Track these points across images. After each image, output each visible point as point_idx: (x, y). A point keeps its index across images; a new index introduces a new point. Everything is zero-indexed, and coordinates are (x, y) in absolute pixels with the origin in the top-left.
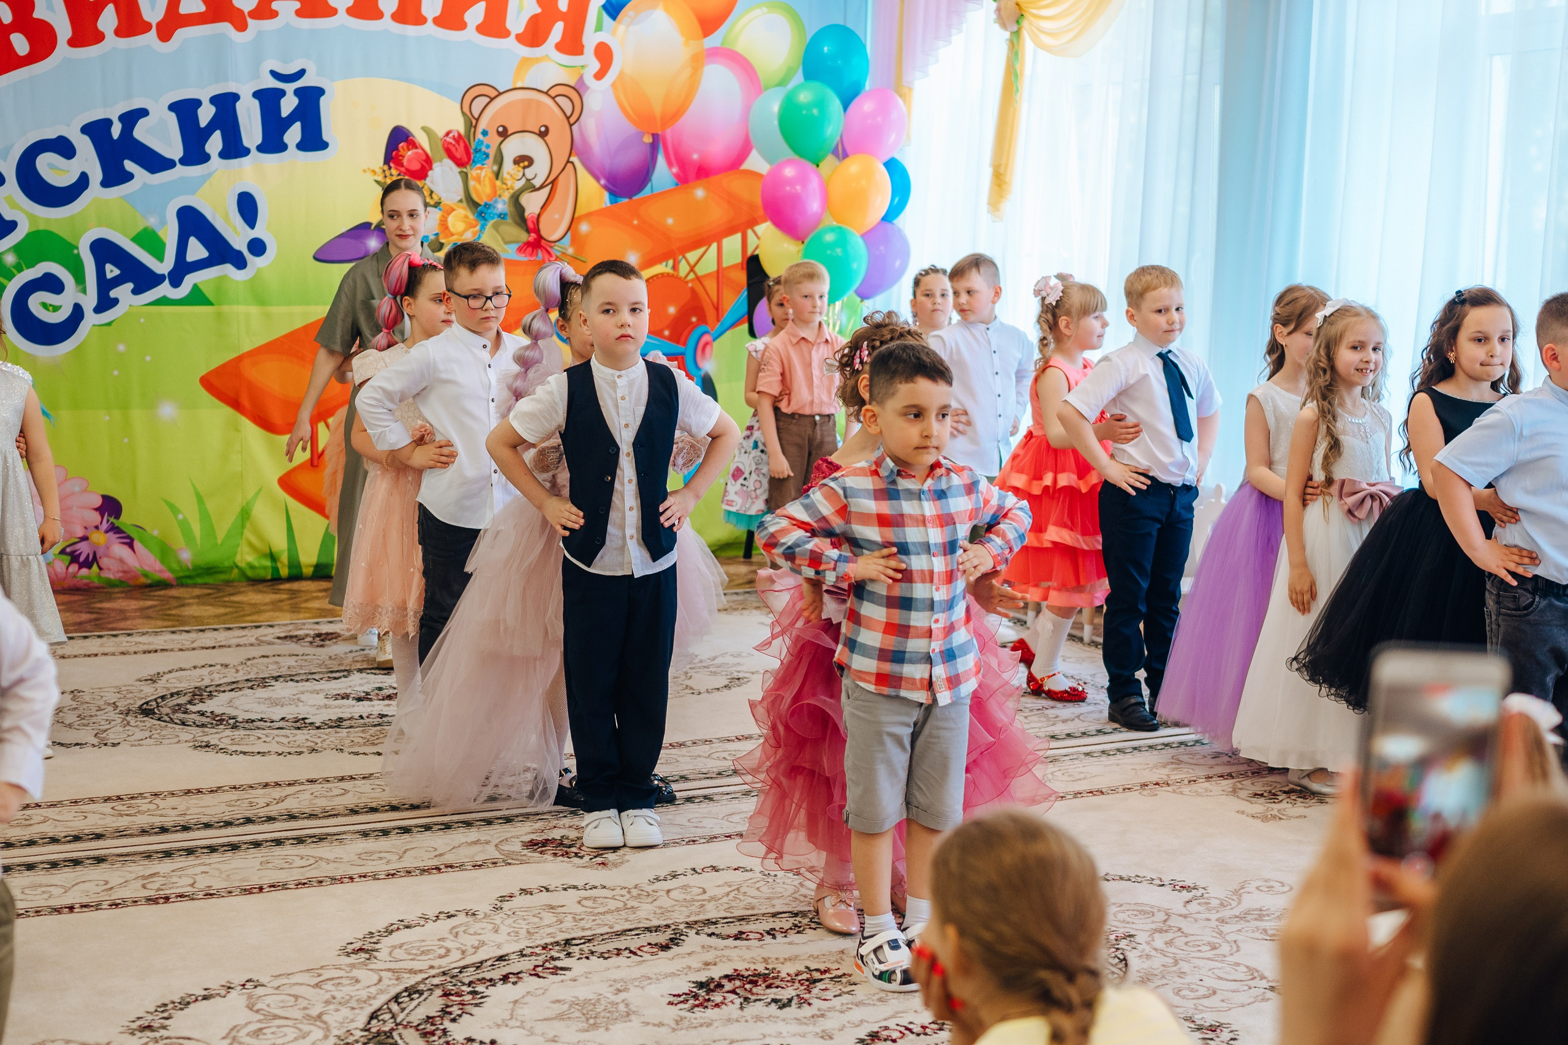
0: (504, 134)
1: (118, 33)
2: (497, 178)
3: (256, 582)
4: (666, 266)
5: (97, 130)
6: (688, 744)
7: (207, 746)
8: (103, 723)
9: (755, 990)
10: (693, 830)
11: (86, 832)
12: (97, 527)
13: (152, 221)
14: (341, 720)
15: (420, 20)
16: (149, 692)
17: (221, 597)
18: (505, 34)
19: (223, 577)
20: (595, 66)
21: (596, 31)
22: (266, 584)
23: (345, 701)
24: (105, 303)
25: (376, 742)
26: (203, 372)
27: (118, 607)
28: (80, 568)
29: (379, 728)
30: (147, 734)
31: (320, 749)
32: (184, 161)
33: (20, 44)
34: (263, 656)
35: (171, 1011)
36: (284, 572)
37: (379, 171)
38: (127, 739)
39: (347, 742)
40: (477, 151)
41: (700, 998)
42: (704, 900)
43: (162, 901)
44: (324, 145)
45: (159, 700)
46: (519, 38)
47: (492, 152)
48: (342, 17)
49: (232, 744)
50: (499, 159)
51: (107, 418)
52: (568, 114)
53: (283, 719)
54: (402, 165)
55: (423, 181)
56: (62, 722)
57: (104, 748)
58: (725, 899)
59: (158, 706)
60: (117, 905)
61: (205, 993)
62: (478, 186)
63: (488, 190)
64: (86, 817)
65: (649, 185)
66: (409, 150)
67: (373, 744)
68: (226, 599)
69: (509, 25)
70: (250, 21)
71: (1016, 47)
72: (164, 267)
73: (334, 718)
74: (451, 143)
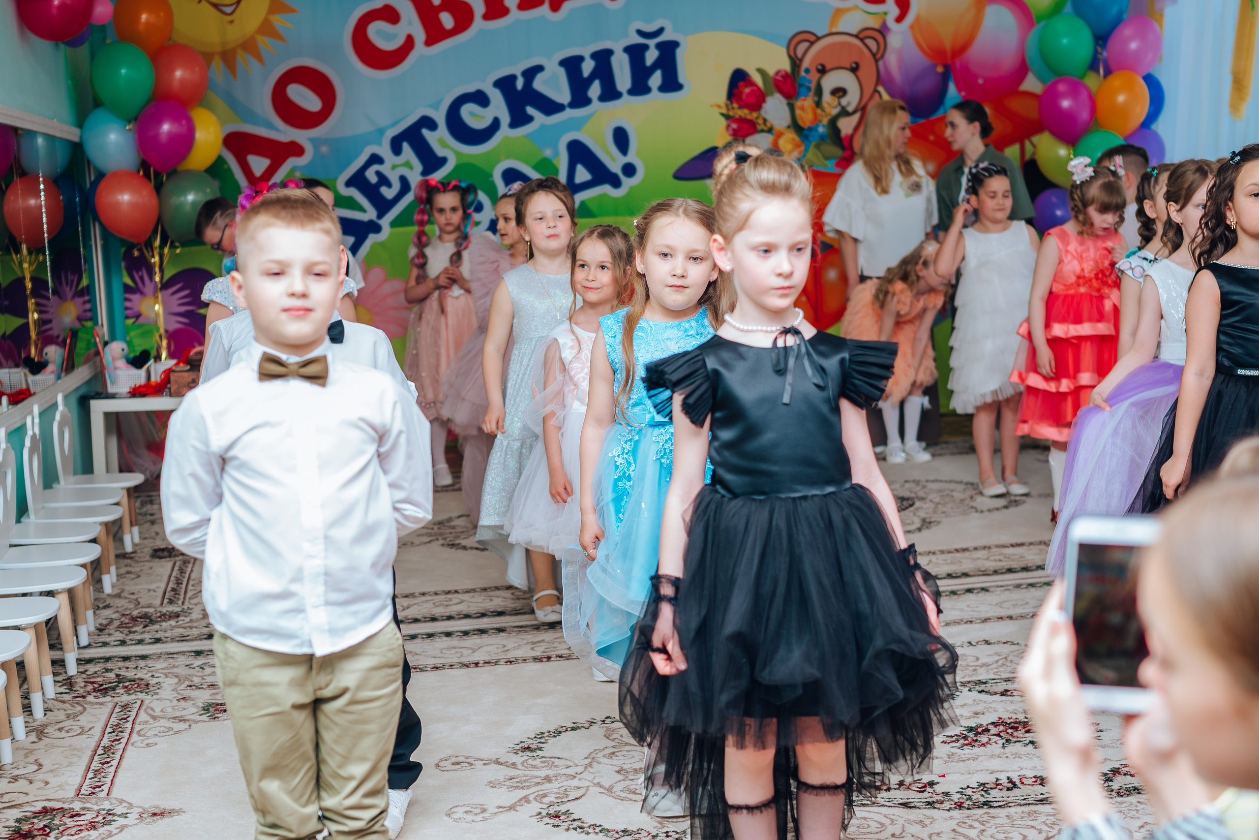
0: (823, 71)
1: (520, 7)
5: (505, 84)
9: (1015, 734)
10: (972, 613)
11: (491, 610)
13: (548, 153)
20: (896, 11)
32: (572, 105)
33: (447, 20)
35: (547, 738)
37: (723, 105)
40: (802, 85)
41: (970, 739)
42: (977, 666)
43: (545, 660)
44: (677, 87)
47: (813, 86)
52: (874, 52)
54: (741, 100)
55: (758, 112)
58: (995, 665)
60: (511, 662)
61: (574, 725)
62: (802, 114)
63: (811, 117)
64: (491, 600)
66: (746, 86)
74: (779, 80)
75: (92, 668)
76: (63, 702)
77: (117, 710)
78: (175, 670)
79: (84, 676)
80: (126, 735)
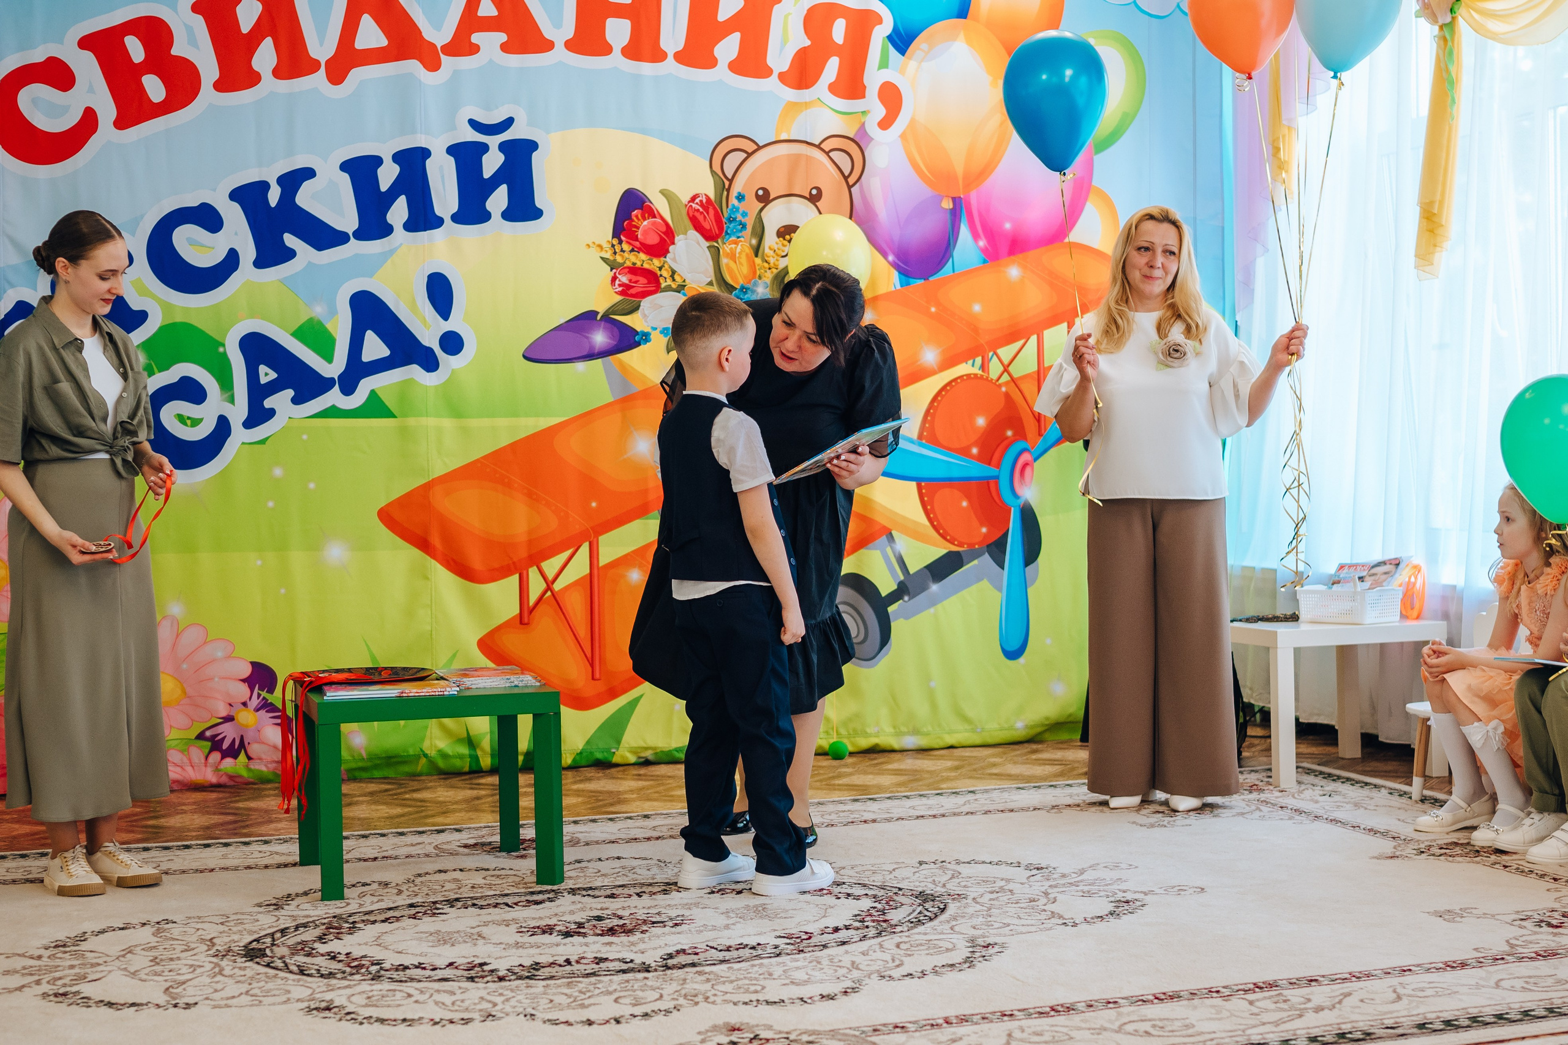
0: (765, 198)
1: (277, 73)
2: (756, 256)
3: (448, 774)
4: (973, 366)
5: (249, 196)
6: (1081, 1006)
7: (328, 1009)
8: (184, 970)
12: (245, 704)
13: (318, 311)
14: (536, 966)
15: (658, 56)
16: (267, 922)
17: (399, 794)
18: (766, 72)
19: (407, 769)
20: (880, 111)
21: (879, 69)
22: (463, 778)
23: (547, 935)
24: (258, 415)
25: (586, 1002)
26: (383, 505)
27: (265, 806)
28: (222, 758)
29: (593, 979)
30: (244, 987)
31: (499, 1015)
32: (360, 235)
33: (154, 88)
34: (440, 871)
36: (486, 762)
37: (607, 246)
38: (211, 996)
39: (543, 1002)
40: (731, 220)
44: (537, 214)
45: (278, 935)
46: (782, 77)
47: (750, 221)
48: (560, 52)
49: (367, 1005)
50: (759, 230)
51: (259, 563)
52: (846, 174)
53: (451, 964)
54: (636, 239)
55: (662, 259)
56: (125, 969)
57: (172, 1010)
59: (273, 945)
62: (732, 264)
63: (745, 269)
65: (951, 260)
66: (644, 219)
67: (583, 1006)
68: (407, 796)
69: (770, 61)
70: (442, 56)
71: (1450, 43)
72: (333, 369)
73: (527, 963)
74: (698, 210)
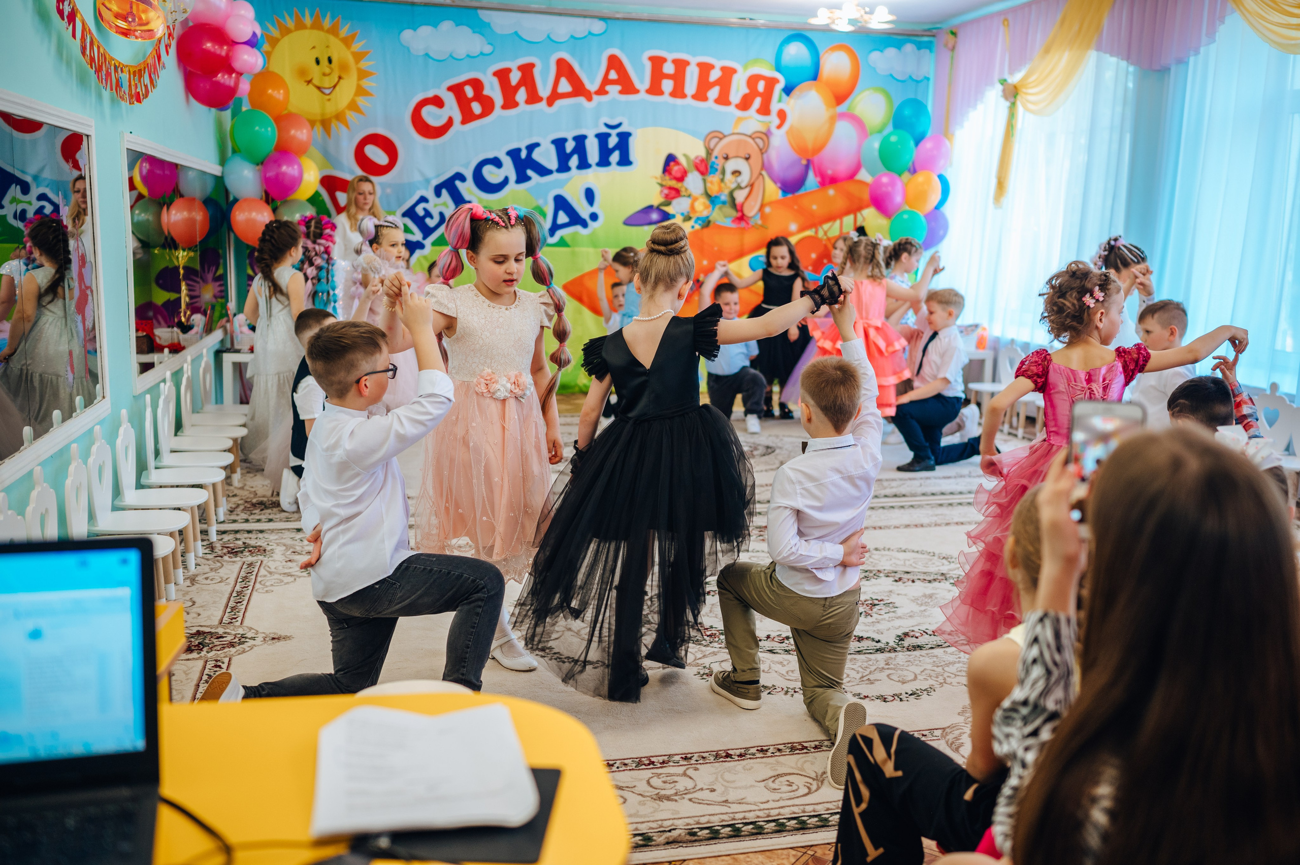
0: (726, 158)
1: (526, 102)
4: (812, 231)
5: (514, 154)
13: (541, 201)
18: (729, 104)
20: (777, 122)
21: (777, 103)
26: (564, 282)
32: (558, 172)
33: (477, 108)
37: (659, 175)
40: (712, 167)
44: (630, 163)
46: (736, 106)
48: (643, 94)
52: (761, 148)
54: (672, 175)
55: (682, 182)
62: (711, 184)
63: (716, 187)
65: (804, 186)
66: (676, 166)
69: (731, 99)
70: (594, 95)
71: (1013, 110)
74: (698, 162)
75: (226, 538)
76: (208, 560)
77: (245, 566)
78: (283, 541)
79: (221, 542)
80: (252, 584)
